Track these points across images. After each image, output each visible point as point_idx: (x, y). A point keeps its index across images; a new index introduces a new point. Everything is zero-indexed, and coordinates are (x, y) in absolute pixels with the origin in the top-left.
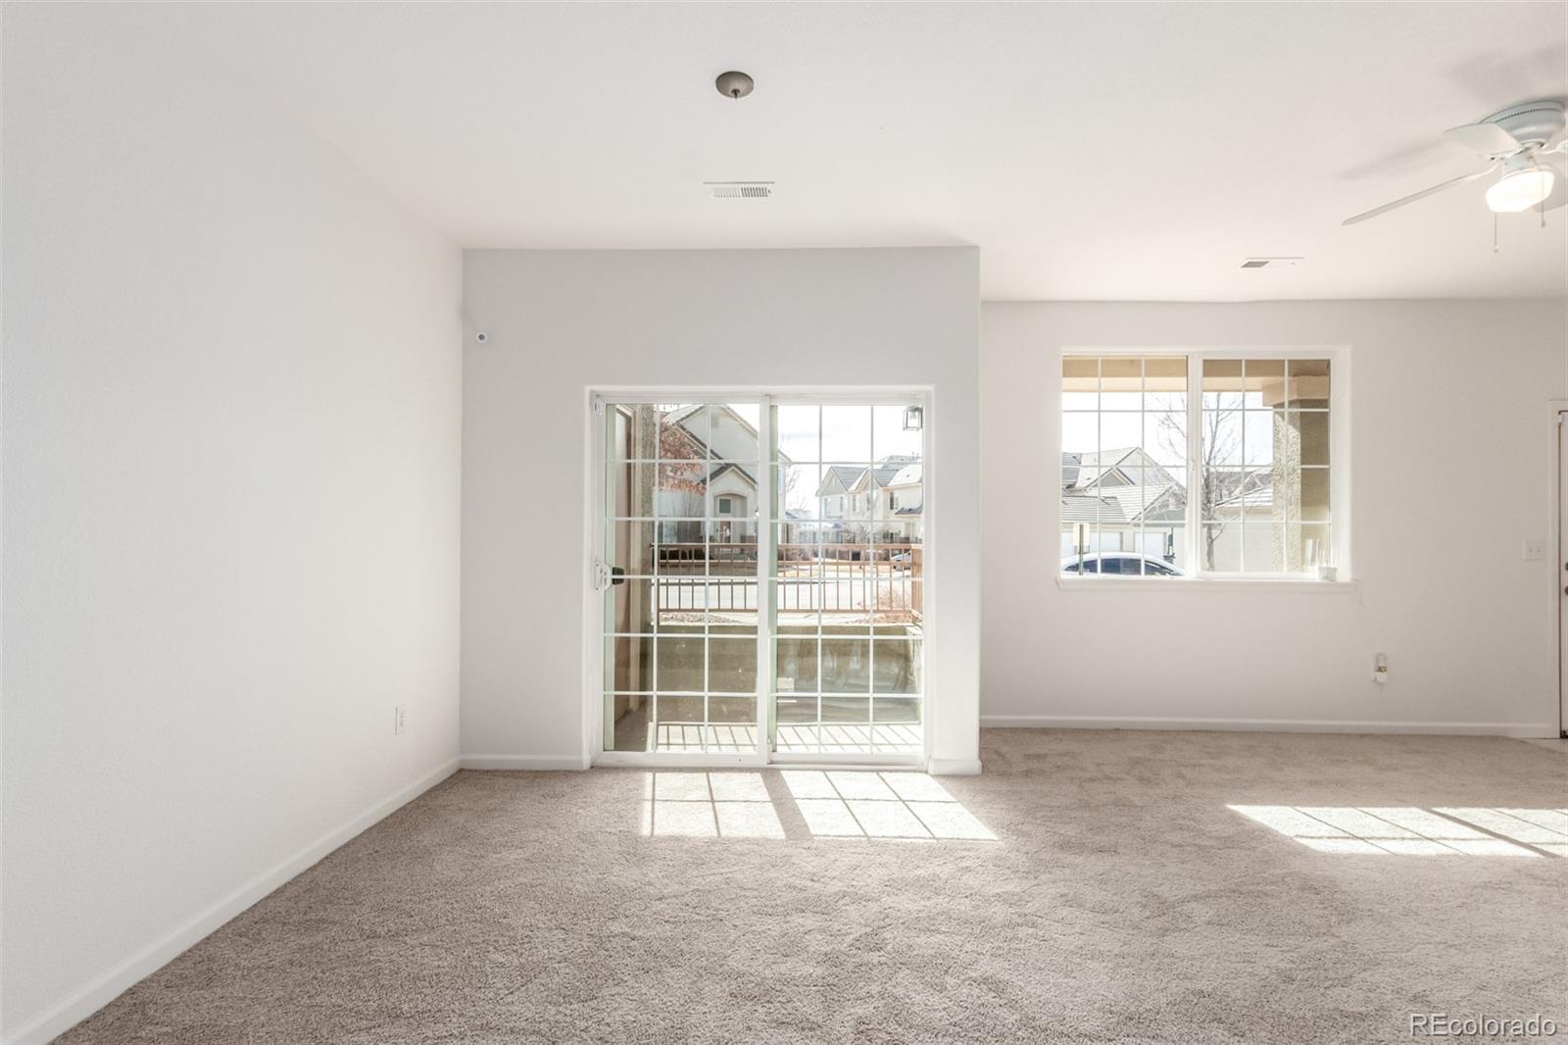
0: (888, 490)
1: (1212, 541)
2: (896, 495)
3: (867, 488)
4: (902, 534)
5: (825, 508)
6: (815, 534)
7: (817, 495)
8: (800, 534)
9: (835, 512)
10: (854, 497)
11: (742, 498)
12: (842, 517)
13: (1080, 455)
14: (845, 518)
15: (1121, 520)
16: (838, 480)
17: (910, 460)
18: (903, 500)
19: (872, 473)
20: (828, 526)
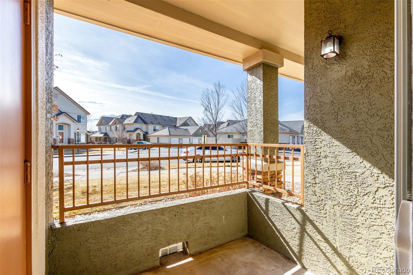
0: (123, 125)
1: (217, 140)
2: (126, 126)
3: (115, 124)
4: (128, 138)
5: (100, 130)
6: (96, 138)
7: (97, 125)
8: (91, 138)
9: (104, 131)
10: (111, 127)
11: (69, 125)
12: (106, 133)
13: (177, 118)
14: (108, 133)
15: (189, 135)
16: (104, 121)
17: (130, 116)
18: (128, 128)
19: (117, 119)
20: (102, 135)
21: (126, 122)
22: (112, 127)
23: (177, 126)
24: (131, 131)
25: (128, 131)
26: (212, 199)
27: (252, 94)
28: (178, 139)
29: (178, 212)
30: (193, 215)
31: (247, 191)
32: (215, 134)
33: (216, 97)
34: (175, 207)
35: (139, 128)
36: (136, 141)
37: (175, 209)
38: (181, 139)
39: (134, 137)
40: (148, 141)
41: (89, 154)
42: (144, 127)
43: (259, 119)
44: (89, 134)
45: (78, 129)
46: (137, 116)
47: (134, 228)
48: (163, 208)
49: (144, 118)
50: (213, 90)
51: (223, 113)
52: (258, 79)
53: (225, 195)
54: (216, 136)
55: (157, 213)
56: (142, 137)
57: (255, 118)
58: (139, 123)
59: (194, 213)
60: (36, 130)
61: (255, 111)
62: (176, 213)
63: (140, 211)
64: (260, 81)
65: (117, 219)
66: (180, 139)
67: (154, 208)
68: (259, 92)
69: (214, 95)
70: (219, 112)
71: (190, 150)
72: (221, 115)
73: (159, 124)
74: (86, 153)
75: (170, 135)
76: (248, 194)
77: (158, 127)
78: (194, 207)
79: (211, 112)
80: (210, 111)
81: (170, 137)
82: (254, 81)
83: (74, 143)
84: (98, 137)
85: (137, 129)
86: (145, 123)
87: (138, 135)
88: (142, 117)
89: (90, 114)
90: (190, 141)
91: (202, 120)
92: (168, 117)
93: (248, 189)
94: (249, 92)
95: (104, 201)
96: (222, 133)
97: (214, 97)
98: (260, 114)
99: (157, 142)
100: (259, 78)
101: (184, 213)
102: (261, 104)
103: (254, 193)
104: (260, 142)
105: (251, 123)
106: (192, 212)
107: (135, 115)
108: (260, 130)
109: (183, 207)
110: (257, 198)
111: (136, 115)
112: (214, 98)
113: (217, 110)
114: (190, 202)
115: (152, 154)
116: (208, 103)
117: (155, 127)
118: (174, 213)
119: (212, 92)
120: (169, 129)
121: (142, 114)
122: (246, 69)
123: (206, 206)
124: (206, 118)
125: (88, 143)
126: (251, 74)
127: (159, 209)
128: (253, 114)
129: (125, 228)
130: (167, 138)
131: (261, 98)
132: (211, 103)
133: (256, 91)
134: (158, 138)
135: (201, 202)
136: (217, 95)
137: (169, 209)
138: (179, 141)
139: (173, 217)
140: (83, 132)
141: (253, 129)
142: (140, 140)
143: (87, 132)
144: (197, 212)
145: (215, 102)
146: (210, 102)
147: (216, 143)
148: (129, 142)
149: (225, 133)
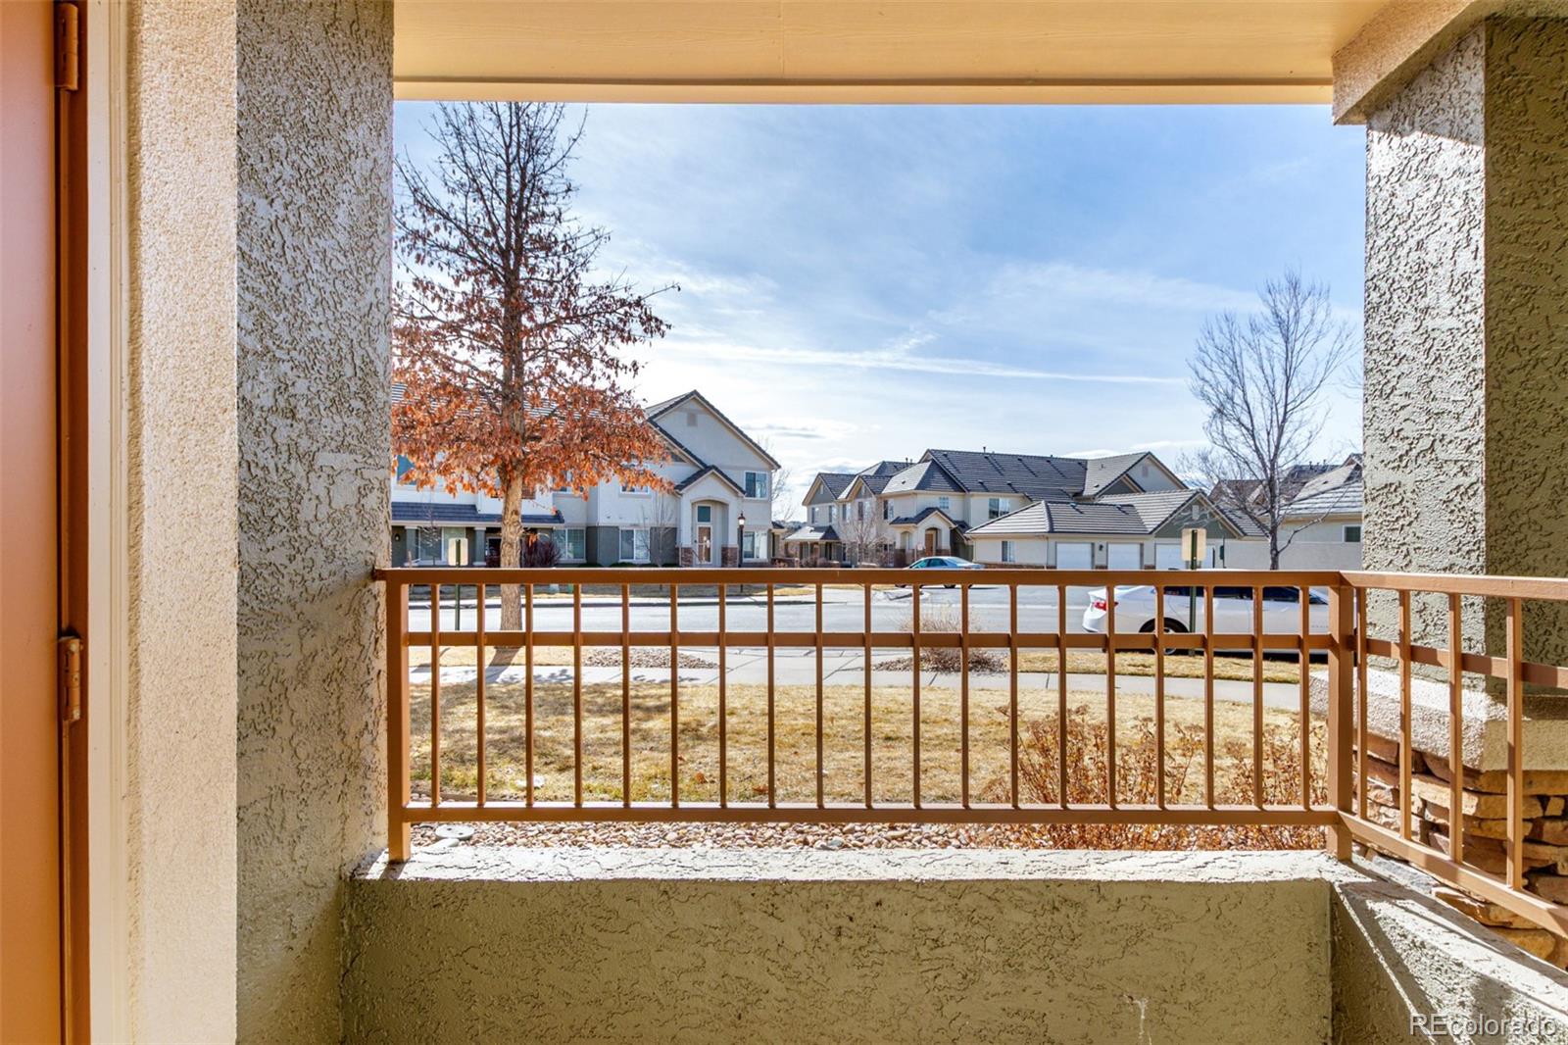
0: (882, 498)
1: (1278, 553)
2: (891, 503)
3: (858, 495)
4: (898, 546)
5: (813, 516)
6: (803, 545)
7: (804, 504)
8: (787, 545)
9: (823, 522)
10: (844, 506)
11: (724, 505)
12: (830, 527)
13: (1086, 461)
14: (835, 528)
15: (1140, 530)
16: (826, 487)
17: (907, 465)
18: (899, 509)
19: (863, 478)
20: (817, 536)
21: (893, 486)
22: (848, 507)
23: (1085, 493)
24: (906, 519)
25: (898, 521)
26: (1060, 883)
27: (1402, 252)
28: (1087, 548)
29: (851, 919)
30: (938, 951)
31: (1328, 877)
32: (1269, 526)
33: (1276, 348)
34: (834, 887)
35: (937, 509)
36: (923, 553)
37: (839, 899)
38: (1101, 547)
39: (918, 540)
40: (968, 557)
41: (775, 599)
42: (954, 504)
43: (1451, 407)
44: (777, 531)
45: (742, 518)
46: (929, 464)
47: (638, 948)
48: (774, 883)
49: (953, 471)
50: (1259, 320)
51: (1319, 418)
52: (1447, 143)
53: (1155, 877)
54: (1273, 532)
55: (747, 900)
56: (945, 543)
57: (1420, 400)
58: (937, 489)
59: (947, 942)
60: (130, 508)
61: (1421, 357)
62: (844, 922)
63: (672, 873)
64: (1462, 146)
65: (573, 891)
66: (1097, 547)
67: (733, 874)
68: (1454, 222)
69: (1264, 342)
70: (1295, 417)
71: (1125, 597)
72: (1304, 432)
73: (1012, 488)
74: (766, 593)
75: (1052, 531)
76: (1335, 902)
77: (1008, 500)
78: (948, 908)
79: (1246, 420)
80: (1238, 420)
81: (1052, 542)
82: (1415, 163)
83: (738, 561)
84: (806, 543)
85: (927, 512)
86: (958, 487)
87: (933, 532)
88: (947, 465)
89: (779, 467)
90: (1142, 555)
91: (1197, 462)
92: (1049, 460)
93: (1343, 867)
94: (1380, 242)
95: (536, 805)
96: (1309, 520)
97: (1263, 351)
98: (1457, 376)
99: (999, 560)
100: (1451, 136)
101: (885, 929)
102: (1468, 307)
103: (1382, 908)
104: (1460, 561)
105: (1392, 442)
106: (934, 935)
107: (924, 460)
108: (1461, 479)
109: (881, 895)
110: (1400, 947)
111: (926, 461)
112: (1264, 354)
113: (1281, 411)
114: (927, 877)
115: (977, 606)
116: (1233, 382)
117: (994, 503)
118: (832, 919)
119: (1254, 328)
120: (1048, 508)
121: (946, 454)
122: (1357, 105)
123: (1023, 918)
124: (1218, 453)
125: (773, 561)
126: (1393, 129)
127: (755, 884)
128: (1404, 381)
129: (603, 938)
130: (1041, 544)
131: (1472, 263)
132: (1247, 381)
133: (1432, 223)
134: (1004, 544)
135: (989, 890)
136: (1279, 339)
137: (804, 894)
138: (1093, 556)
139: (828, 938)
140: (760, 528)
141: (1408, 480)
142: (939, 552)
143: (771, 527)
144: (965, 941)
145: (1268, 371)
146: (1241, 377)
147: (1275, 565)
148: (901, 558)
149: (1328, 519)
